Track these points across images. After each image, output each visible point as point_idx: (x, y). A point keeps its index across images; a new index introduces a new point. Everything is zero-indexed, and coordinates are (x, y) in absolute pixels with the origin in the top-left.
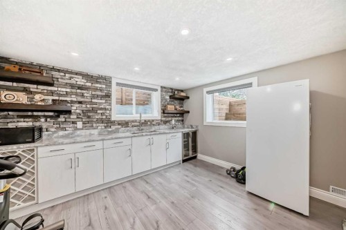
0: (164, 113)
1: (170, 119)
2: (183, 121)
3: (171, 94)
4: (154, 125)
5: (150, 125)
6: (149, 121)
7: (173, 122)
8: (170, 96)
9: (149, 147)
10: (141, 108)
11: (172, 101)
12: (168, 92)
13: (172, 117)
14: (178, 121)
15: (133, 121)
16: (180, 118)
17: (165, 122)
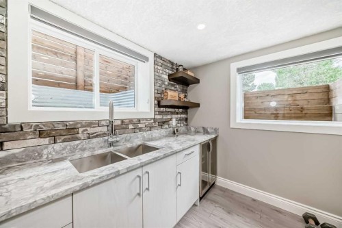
0: (159, 105)
1: (169, 117)
2: (186, 119)
3: (170, 72)
4: (140, 129)
5: (134, 131)
6: (131, 121)
7: (174, 122)
8: (169, 75)
9: (138, 200)
10: (112, 97)
11: (172, 85)
12: (166, 67)
13: (172, 113)
14: (181, 120)
15: (90, 124)
16: (183, 116)
17: (162, 124)
